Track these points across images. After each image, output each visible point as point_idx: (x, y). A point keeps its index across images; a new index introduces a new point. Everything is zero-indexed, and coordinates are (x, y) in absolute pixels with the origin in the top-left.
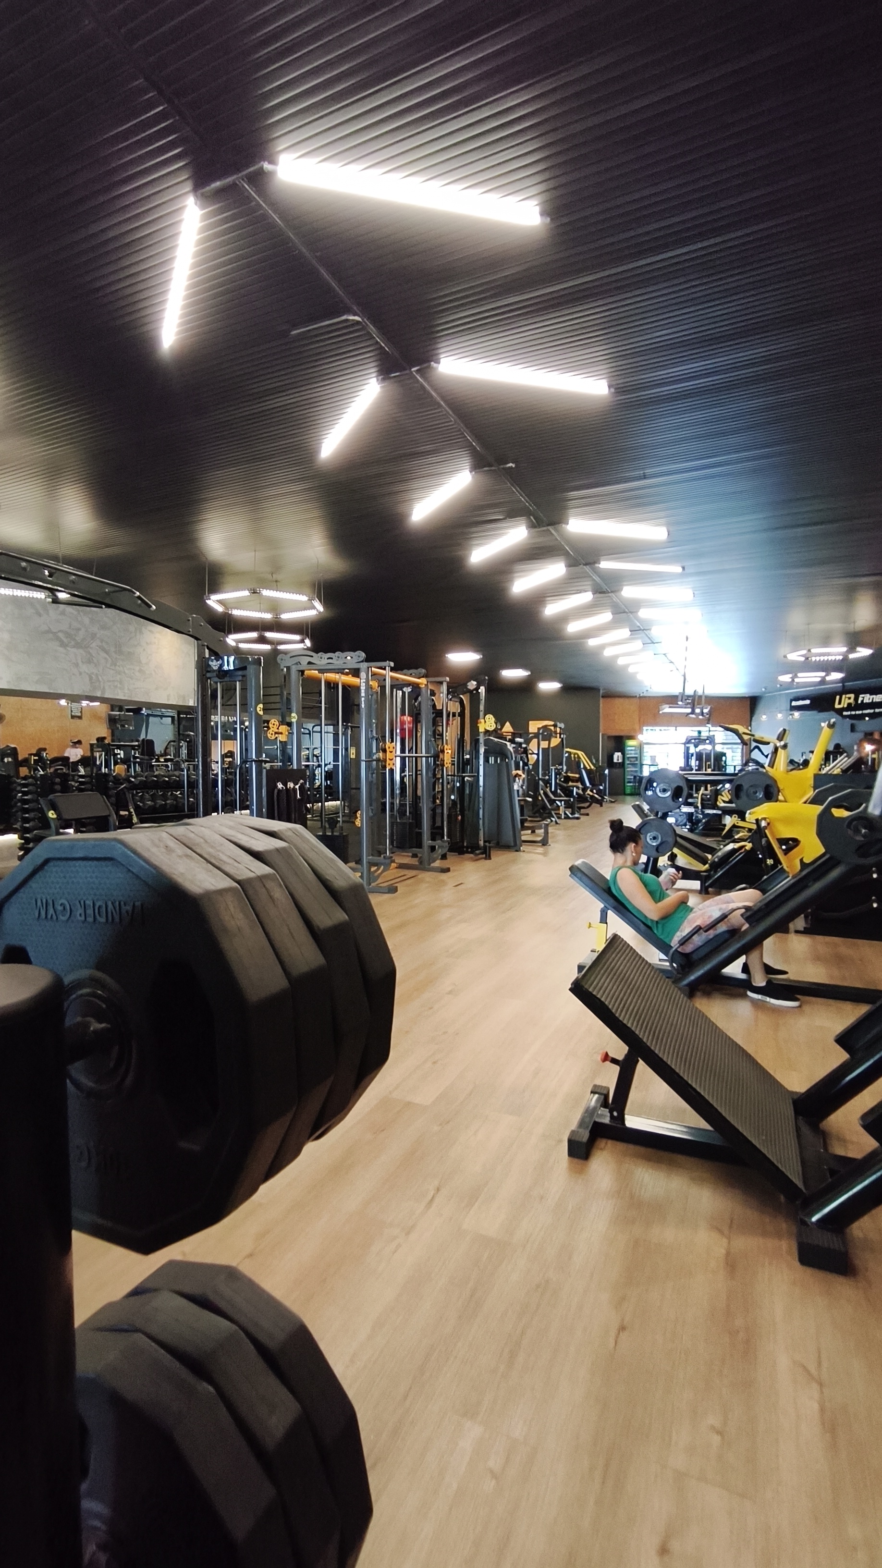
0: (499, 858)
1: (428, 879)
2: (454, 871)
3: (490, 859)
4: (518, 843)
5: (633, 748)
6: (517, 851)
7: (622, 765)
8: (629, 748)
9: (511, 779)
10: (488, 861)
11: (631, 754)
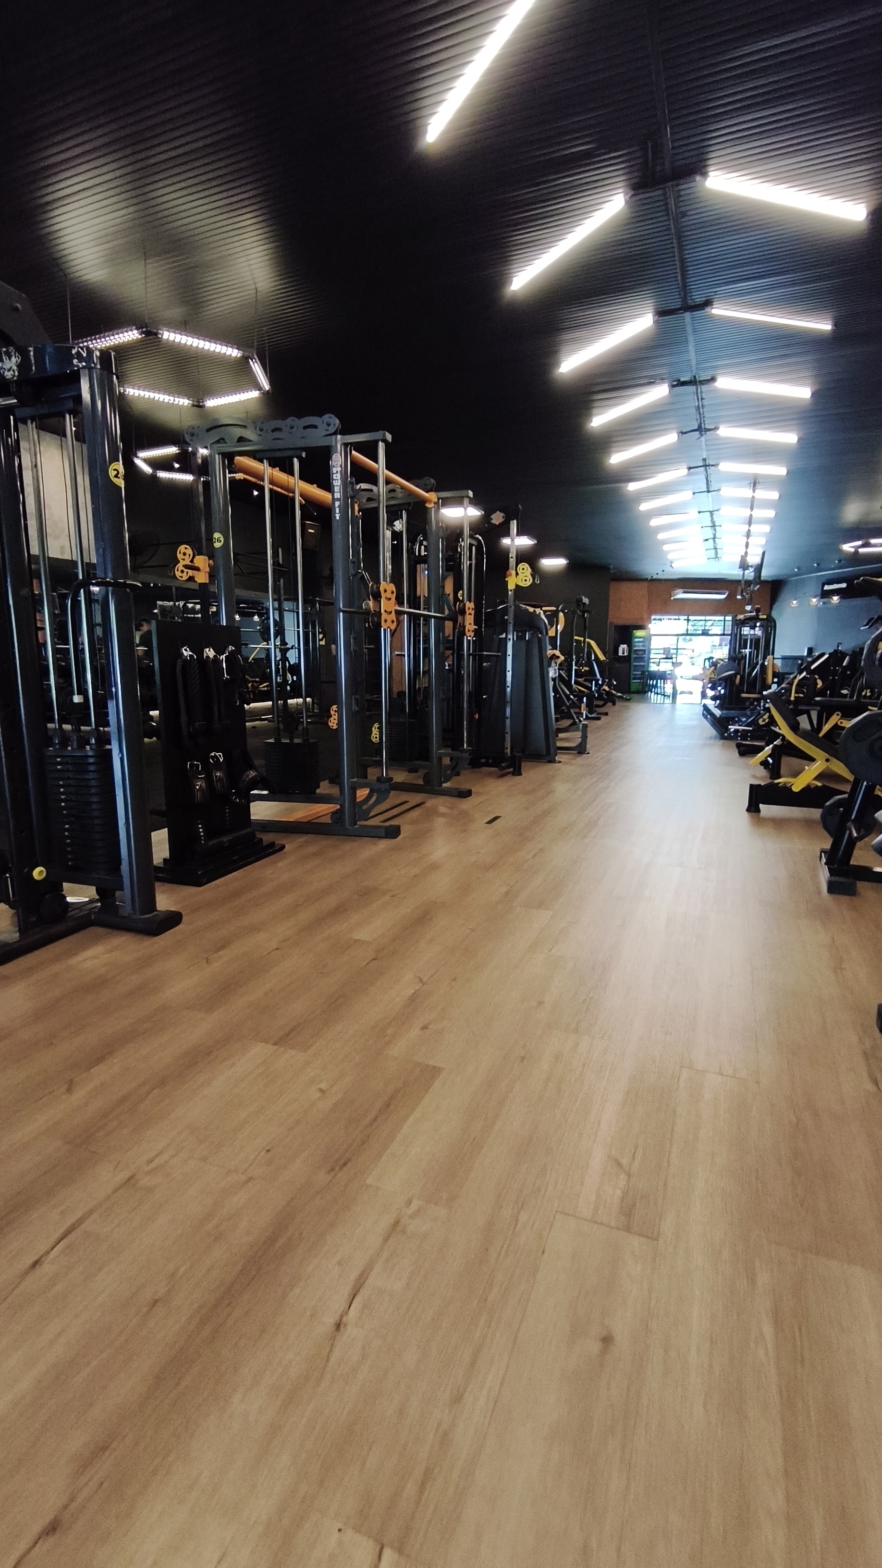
0: (533, 773)
1: (442, 809)
2: (478, 794)
3: (521, 774)
4: (552, 751)
5: (642, 640)
6: (550, 762)
7: (627, 659)
8: (636, 640)
9: (545, 663)
10: (517, 778)
11: (638, 646)
